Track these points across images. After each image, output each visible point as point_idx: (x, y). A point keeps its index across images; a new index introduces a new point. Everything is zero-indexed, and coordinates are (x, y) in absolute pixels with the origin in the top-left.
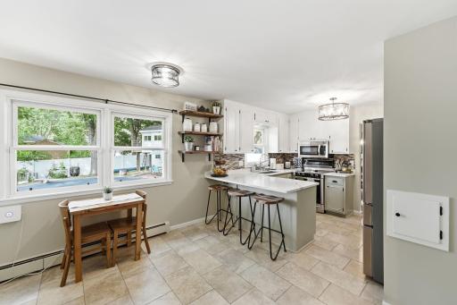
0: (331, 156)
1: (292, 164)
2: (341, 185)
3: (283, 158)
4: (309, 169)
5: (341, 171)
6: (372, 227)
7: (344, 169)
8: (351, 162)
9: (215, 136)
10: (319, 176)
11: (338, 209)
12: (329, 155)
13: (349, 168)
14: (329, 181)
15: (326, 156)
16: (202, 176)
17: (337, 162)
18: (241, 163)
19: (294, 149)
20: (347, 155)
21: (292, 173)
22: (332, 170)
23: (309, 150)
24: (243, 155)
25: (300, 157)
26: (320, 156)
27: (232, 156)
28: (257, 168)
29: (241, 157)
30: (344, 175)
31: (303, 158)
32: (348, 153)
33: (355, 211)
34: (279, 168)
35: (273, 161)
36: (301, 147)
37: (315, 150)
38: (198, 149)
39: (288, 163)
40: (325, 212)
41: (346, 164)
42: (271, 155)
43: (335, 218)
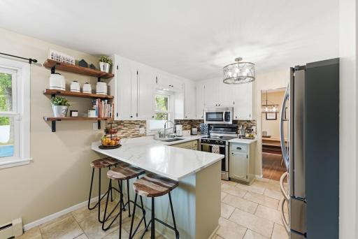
0: (235, 122)
1: (199, 130)
2: (245, 152)
3: (191, 124)
4: (215, 135)
5: (244, 137)
6: (305, 235)
7: (247, 135)
8: (254, 128)
9: (103, 99)
10: (224, 143)
11: (241, 177)
12: (233, 121)
13: (252, 134)
14: (233, 147)
15: (230, 123)
16: (87, 148)
17: (240, 128)
18: (142, 131)
19: (201, 116)
20: (249, 121)
21: (198, 140)
22: (235, 135)
23: (214, 116)
24: (145, 122)
25: (206, 123)
26: (224, 122)
27: (131, 123)
28: (161, 136)
29: (142, 124)
30: (248, 142)
31: (209, 125)
32: (251, 119)
33: (257, 176)
34: (186, 136)
35: (179, 127)
36: (207, 114)
37: (220, 116)
38: (75, 114)
39: (195, 130)
40: (230, 179)
41: (249, 130)
42: (177, 122)
43: (239, 186)
